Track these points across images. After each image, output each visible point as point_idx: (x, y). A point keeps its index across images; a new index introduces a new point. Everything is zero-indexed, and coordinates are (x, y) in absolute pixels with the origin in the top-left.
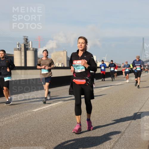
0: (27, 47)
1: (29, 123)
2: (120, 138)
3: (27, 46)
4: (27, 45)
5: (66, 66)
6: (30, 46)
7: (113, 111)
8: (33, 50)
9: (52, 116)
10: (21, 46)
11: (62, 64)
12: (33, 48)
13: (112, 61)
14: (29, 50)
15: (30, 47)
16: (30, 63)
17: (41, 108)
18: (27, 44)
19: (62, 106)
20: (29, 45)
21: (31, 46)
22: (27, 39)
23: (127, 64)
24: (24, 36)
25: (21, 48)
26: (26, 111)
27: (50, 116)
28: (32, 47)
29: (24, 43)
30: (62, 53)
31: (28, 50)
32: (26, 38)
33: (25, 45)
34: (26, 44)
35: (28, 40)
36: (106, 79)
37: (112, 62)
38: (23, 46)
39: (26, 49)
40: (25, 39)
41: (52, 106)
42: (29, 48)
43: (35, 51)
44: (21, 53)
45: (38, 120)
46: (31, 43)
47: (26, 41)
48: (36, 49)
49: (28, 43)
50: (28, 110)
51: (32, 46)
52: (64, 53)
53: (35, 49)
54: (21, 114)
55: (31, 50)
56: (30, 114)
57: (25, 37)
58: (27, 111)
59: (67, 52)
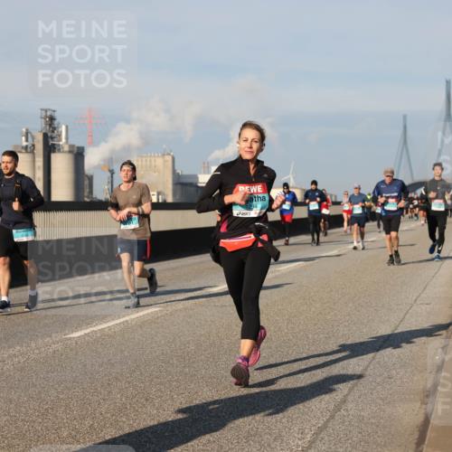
0: (51, 142)
1: (55, 374)
2: (332, 417)
3: (52, 138)
4: (54, 135)
5: (170, 200)
6: (60, 140)
7: (310, 336)
8: (70, 152)
9: (126, 353)
10: (33, 138)
11: (159, 194)
12: (72, 146)
13: (314, 183)
14: (59, 151)
15: (61, 143)
16: (61, 192)
17: (95, 329)
18: (53, 132)
19: (159, 320)
20: (60, 135)
21: (64, 140)
22: (52, 119)
23: (359, 193)
24: (42, 110)
25: (33, 145)
26: (48, 339)
27: (122, 351)
28: (67, 142)
29: (44, 131)
30: (159, 161)
31: (54, 152)
32: (49, 113)
33: (45, 136)
34: (49, 135)
35: (56, 122)
36: (292, 240)
37: (313, 187)
38: (40, 137)
39: (49, 149)
40: (46, 117)
41: (127, 321)
42: (59, 145)
43: (78, 155)
44: (34, 161)
45: (85, 366)
46: (63, 128)
47: (50, 125)
48: (78, 148)
49: (55, 129)
50: (53, 335)
51: (67, 138)
52: (165, 161)
53: (75, 150)
54: (33, 345)
55: (63, 152)
56: (59, 347)
57: (46, 111)
58: (51, 336)
59: (173, 159)
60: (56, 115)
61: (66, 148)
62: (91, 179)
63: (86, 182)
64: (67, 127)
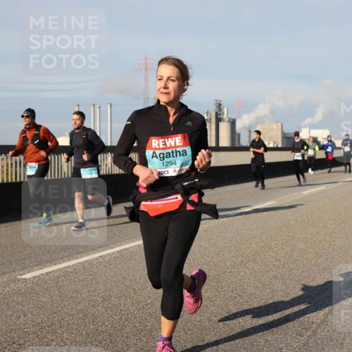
0: (219, 117)
3: (220, 114)
5: (280, 146)
6: (224, 115)
8: (229, 121)
10: (210, 115)
11: (274, 143)
12: (230, 119)
14: (224, 121)
16: (225, 142)
18: (220, 111)
20: (224, 113)
22: (220, 105)
24: (215, 100)
25: (210, 119)
27: (256, 224)
28: (227, 117)
29: (216, 111)
30: (275, 126)
31: (221, 122)
33: (216, 113)
34: (218, 113)
35: (222, 106)
38: (214, 114)
39: (218, 120)
40: (217, 104)
42: (223, 118)
43: (233, 123)
44: (211, 126)
46: (225, 110)
47: (219, 108)
48: (233, 119)
51: (227, 115)
52: (277, 126)
55: (226, 122)
57: (217, 101)
59: (282, 125)
60: (222, 103)
61: (227, 120)
62: (239, 135)
63: (237, 137)
64: (227, 109)
